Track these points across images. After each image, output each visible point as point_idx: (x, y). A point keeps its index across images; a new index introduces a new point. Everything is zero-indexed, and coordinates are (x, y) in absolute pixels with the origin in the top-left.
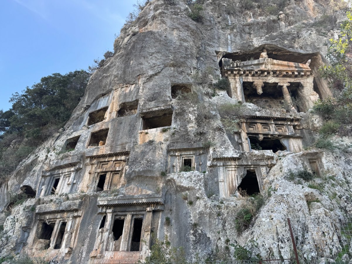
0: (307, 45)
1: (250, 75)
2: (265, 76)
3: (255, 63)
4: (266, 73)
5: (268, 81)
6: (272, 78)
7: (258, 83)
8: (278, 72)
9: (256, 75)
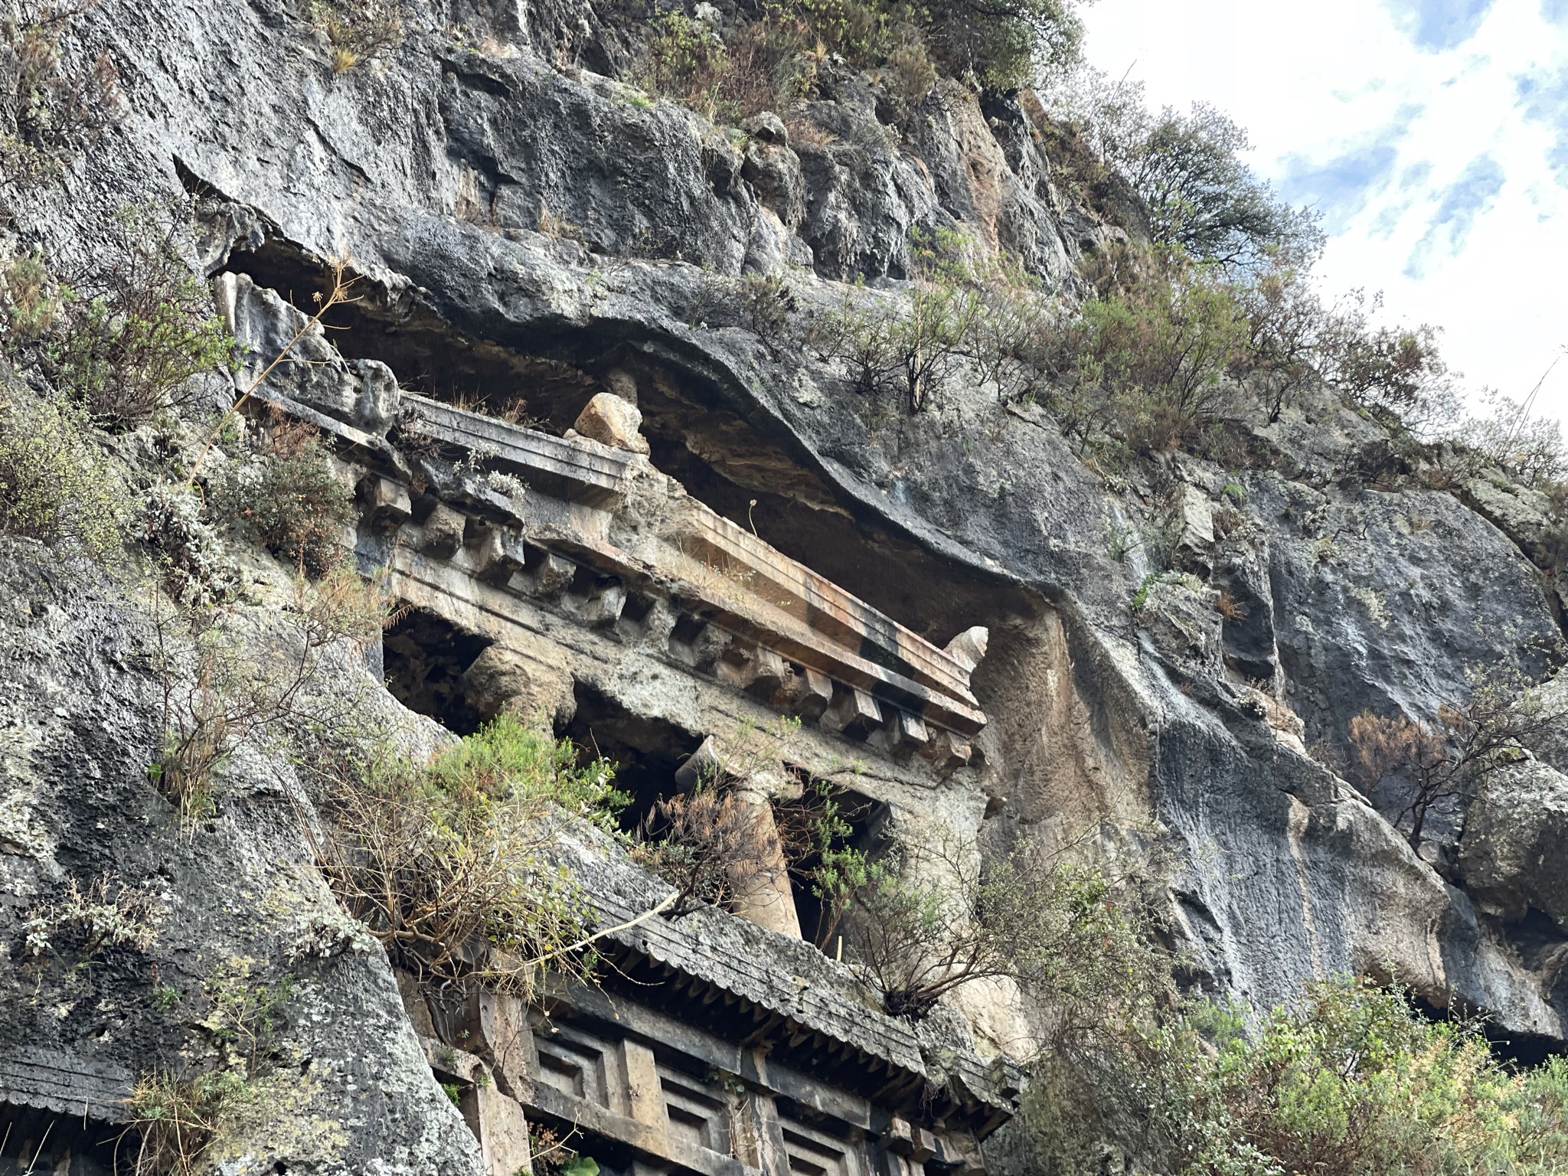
0: (972, 490)
1: (461, 556)
2: (604, 627)
3: (537, 462)
4: (613, 601)
5: (611, 686)
6: (660, 669)
7: (530, 668)
8: (719, 638)
9: (516, 581)
